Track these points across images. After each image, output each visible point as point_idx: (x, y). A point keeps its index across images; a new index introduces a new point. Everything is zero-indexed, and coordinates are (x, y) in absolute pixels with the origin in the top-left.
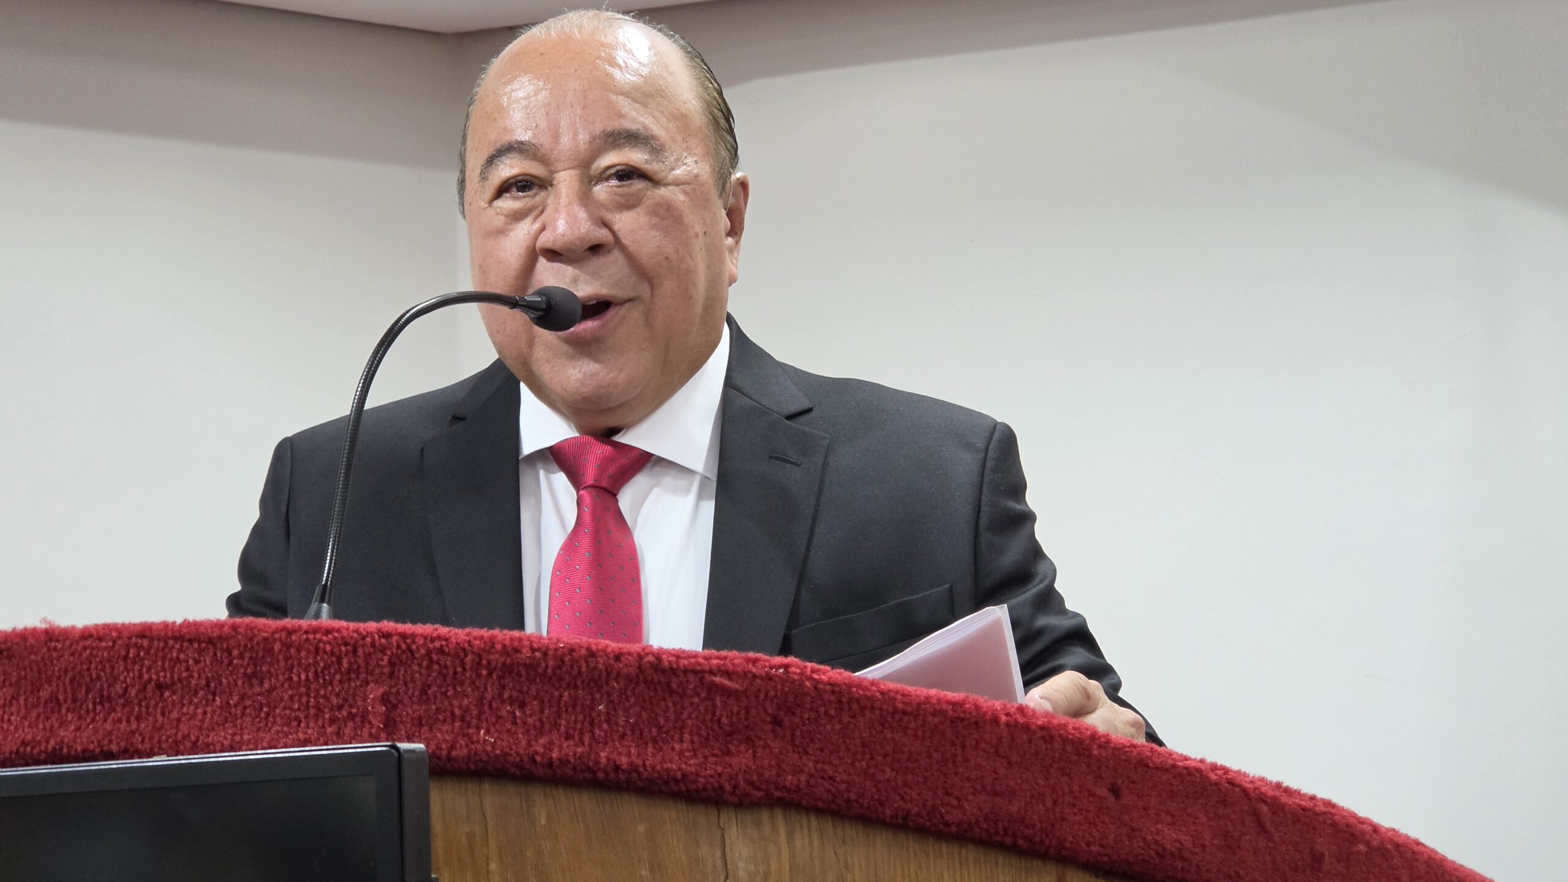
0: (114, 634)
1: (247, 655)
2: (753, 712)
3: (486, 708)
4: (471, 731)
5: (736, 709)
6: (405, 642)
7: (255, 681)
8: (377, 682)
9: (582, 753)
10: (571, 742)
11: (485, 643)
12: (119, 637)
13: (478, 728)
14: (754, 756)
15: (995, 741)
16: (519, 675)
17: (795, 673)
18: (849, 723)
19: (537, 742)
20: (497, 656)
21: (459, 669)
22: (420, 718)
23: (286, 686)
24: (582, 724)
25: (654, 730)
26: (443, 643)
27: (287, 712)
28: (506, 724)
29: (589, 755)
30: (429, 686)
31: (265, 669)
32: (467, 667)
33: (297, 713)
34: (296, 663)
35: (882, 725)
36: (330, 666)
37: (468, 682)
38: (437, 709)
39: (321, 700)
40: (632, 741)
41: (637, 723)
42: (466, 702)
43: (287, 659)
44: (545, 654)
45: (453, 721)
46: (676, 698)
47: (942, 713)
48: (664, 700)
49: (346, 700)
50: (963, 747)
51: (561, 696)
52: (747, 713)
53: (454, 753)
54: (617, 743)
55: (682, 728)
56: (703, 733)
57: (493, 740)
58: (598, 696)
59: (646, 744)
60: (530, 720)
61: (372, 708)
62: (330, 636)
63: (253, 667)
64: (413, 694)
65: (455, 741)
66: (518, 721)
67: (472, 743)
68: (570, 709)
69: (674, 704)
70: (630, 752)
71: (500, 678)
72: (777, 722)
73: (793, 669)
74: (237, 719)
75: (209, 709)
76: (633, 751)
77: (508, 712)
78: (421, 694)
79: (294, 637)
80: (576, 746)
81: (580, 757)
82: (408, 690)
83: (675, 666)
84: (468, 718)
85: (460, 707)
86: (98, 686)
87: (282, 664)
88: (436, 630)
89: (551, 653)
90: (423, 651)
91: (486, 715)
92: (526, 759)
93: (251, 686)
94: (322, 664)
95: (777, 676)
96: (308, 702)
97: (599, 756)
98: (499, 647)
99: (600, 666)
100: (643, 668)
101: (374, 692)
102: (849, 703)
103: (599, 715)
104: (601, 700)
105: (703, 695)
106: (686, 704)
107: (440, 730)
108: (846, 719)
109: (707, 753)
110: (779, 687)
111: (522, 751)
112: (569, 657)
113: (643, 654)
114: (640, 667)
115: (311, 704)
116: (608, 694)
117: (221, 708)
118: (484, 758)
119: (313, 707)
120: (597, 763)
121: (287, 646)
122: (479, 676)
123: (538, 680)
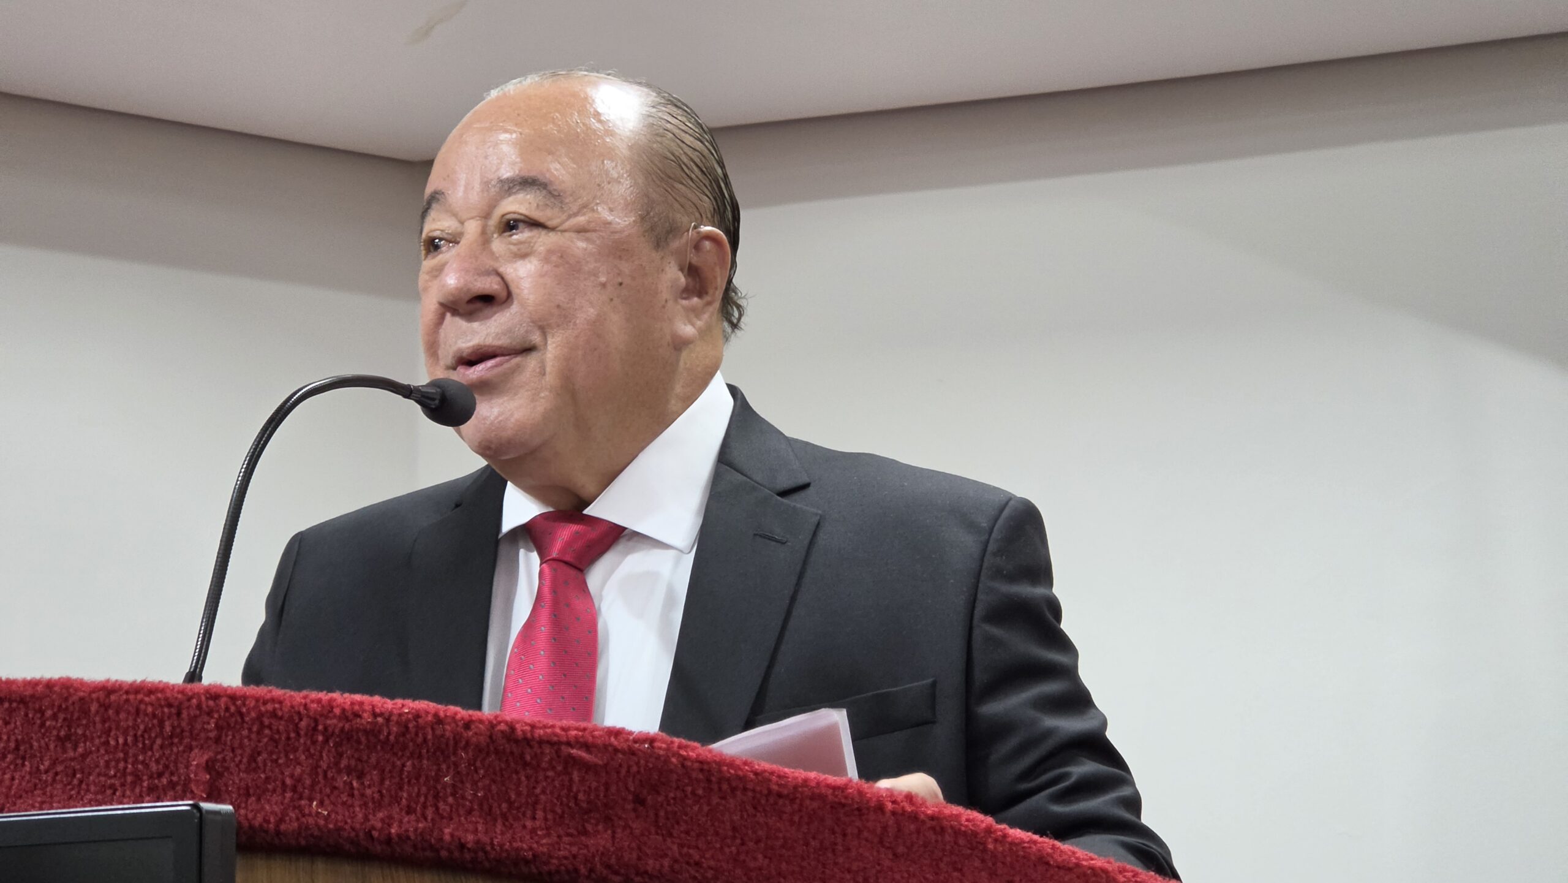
1: (61, 716)
2: (613, 789)
3: (321, 778)
4: (303, 802)
5: (594, 784)
6: (234, 704)
7: (69, 745)
8: (202, 748)
9: (424, 828)
10: (413, 817)
11: (323, 706)
13: (311, 800)
14: (613, 837)
15: (879, 831)
16: (359, 742)
17: (660, 748)
18: (718, 804)
19: (374, 815)
20: (335, 721)
21: (292, 735)
22: (247, 789)
23: (102, 751)
24: (426, 797)
25: (504, 806)
26: (277, 706)
27: (102, 779)
28: (342, 796)
29: (432, 831)
30: (259, 754)
31: (80, 731)
32: (302, 733)
33: (113, 781)
34: (113, 726)
35: (755, 808)
36: (151, 729)
37: (301, 748)
38: (267, 778)
39: (140, 766)
40: (480, 817)
41: (485, 797)
42: (298, 770)
43: (104, 721)
44: (388, 720)
45: (284, 791)
46: (529, 771)
47: (822, 797)
48: (517, 773)
49: (166, 767)
50: (845, 835)
51: (404, 765)
52: (607, 789)
53: (283, 827)
54: (462, 818)
55: (536, 803)
56: (559, 811)
57: (326, 813)
58: (444, 767)
59: (495, 820)
60: (368, 792)
61: (195, 776)
62: (153, 697)
63: (66, 729)
64: (240, 761)
65: (284, 813)
66: (356, 792)
67: (304, 816)
68: (413, 781)
69: (528, 778)
70: (477, 829)
71: (337, 745)
72: (639, 801)
73: (657, 744)
74: (47, 786)
75: (17, 775)
76: (480, 828)
77: (345, 782)
78: (249, 763)
79: (113, 697)
80: (418, 821)
81: (421, 834)
82: (235, 756)
83: (529, 735)
84: (300, 789)
85: (292, 776)
87: (99, 726)
88: (270, 691)
89: (394, 718)
90: (253, 714)
91: (320, 785)
92: (361, 834)
93: (65, 751)
94: (142, 727)
95: (639, 750)
96: (125, 768)
97: (443, 832)
98: (337, 711)
99: (448, 734)
100: (494, 737)
101: (198, 758)
102: (719, 783)
103: (444, 788)
104: (448, 771)
105: (559, 768)
106: (541, 776)
107: (269, 801)
108: (715, 800)
109: (561, 832)
110: (642, 762)
111: (358, 826)
112: (414, 723)
113: (495, 722)
114: (491, 737)
115: (128, 770)
116: (456, 765)
117: (30, 773)
118: (316, 833)
119: (132, 774)
120: (441, 840)
121: (105, 706)
122: (314, 742)
123: (379, 747)
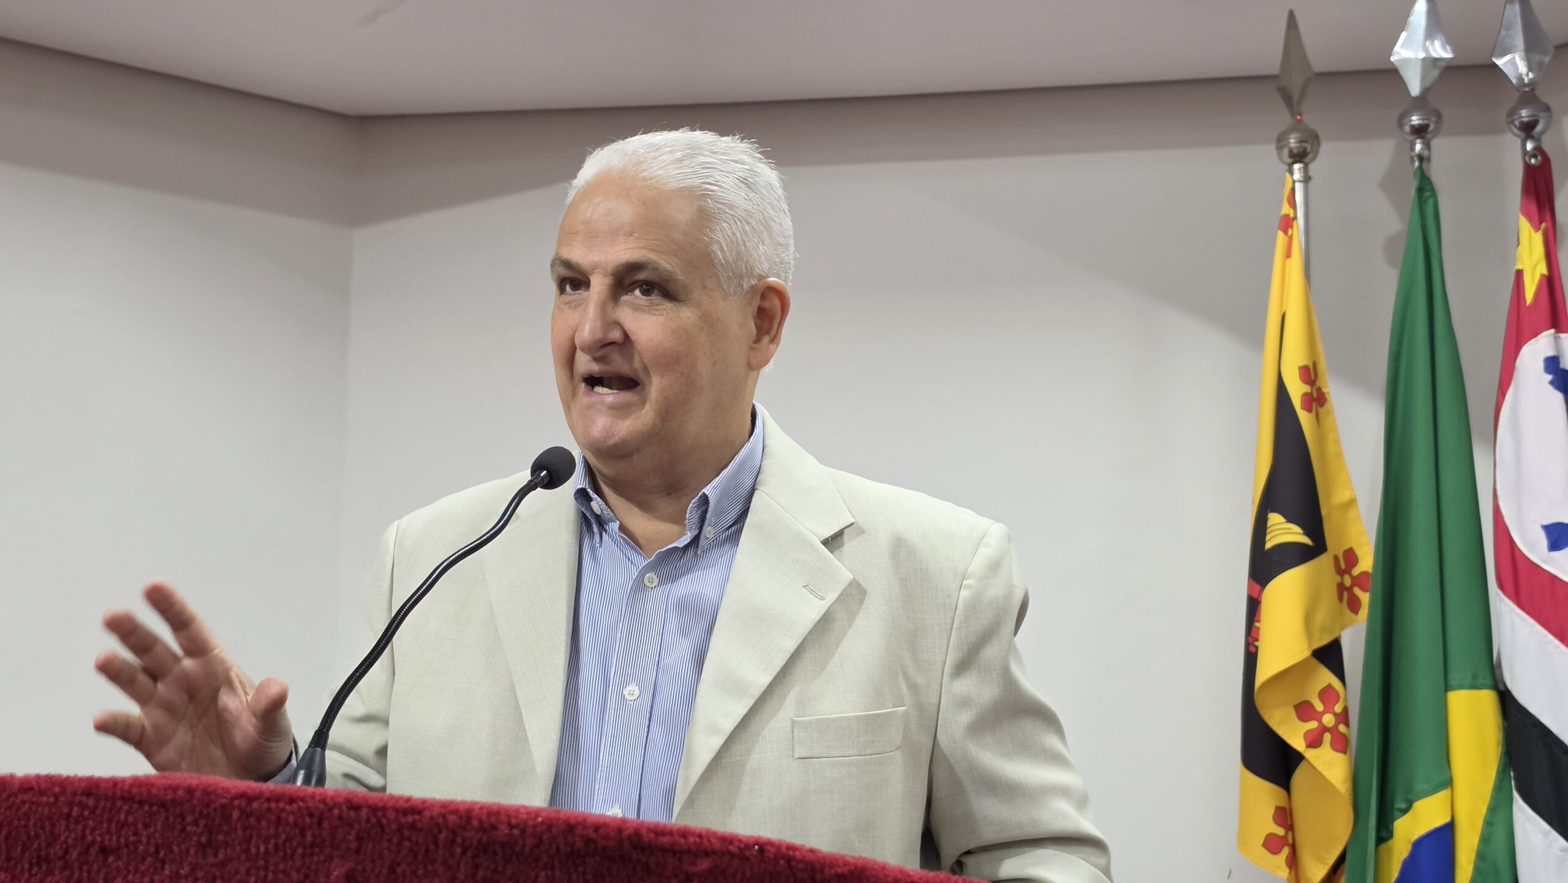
0: (57, 790)
8: (342, 858)
12: (63, 793)
16: (495, 854)
17: (770, 851)
31: (220, 837)
34: (255, 834)
36: (292, 838)
37: (440, 860)
44: (523, 831)
49: (307, 876)
62: (295, 806)
63: (207, 835)
64: (380, 872)
73: (766, 848)
78: (389, 873)
79: (255, 805)
82: (375, 867)
83: (654, 843)
86: (35, 846)
89: (529, 830)
94: (283, 836)
95: (752, 854)
98: (475, 823)
101: (338, 868)
110: (755, 866)
112: (548, 832)
121: (245, 814)
122: (452, 854)
